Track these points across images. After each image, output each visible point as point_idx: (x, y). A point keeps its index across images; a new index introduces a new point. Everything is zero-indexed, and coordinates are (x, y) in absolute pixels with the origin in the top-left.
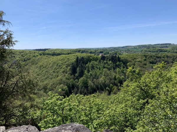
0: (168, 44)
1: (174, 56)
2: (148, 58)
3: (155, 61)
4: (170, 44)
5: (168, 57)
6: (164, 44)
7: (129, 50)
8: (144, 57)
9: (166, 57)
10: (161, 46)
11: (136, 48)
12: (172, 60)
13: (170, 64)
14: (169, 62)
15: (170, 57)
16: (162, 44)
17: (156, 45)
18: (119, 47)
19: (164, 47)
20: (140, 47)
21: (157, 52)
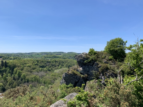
0: (62, 52)
1: (60, 61)
2: (39, 63)
3: (45, 65)
4: (63, 52)
5: (56, 61)
6: (59, 52)
7: (32, 56)
8: (36, 62)
9: (54, 62)
10: (57, 53)
11: (39, 54)
12: (58, 64)
13: (56, 67)
14: (56, 66)
15: (57, 62)
16: (58, 52)
17: (54, 52)
18: (26, 53)
19: (59, 54)
20: (42, 53)
21: (52, 57)
